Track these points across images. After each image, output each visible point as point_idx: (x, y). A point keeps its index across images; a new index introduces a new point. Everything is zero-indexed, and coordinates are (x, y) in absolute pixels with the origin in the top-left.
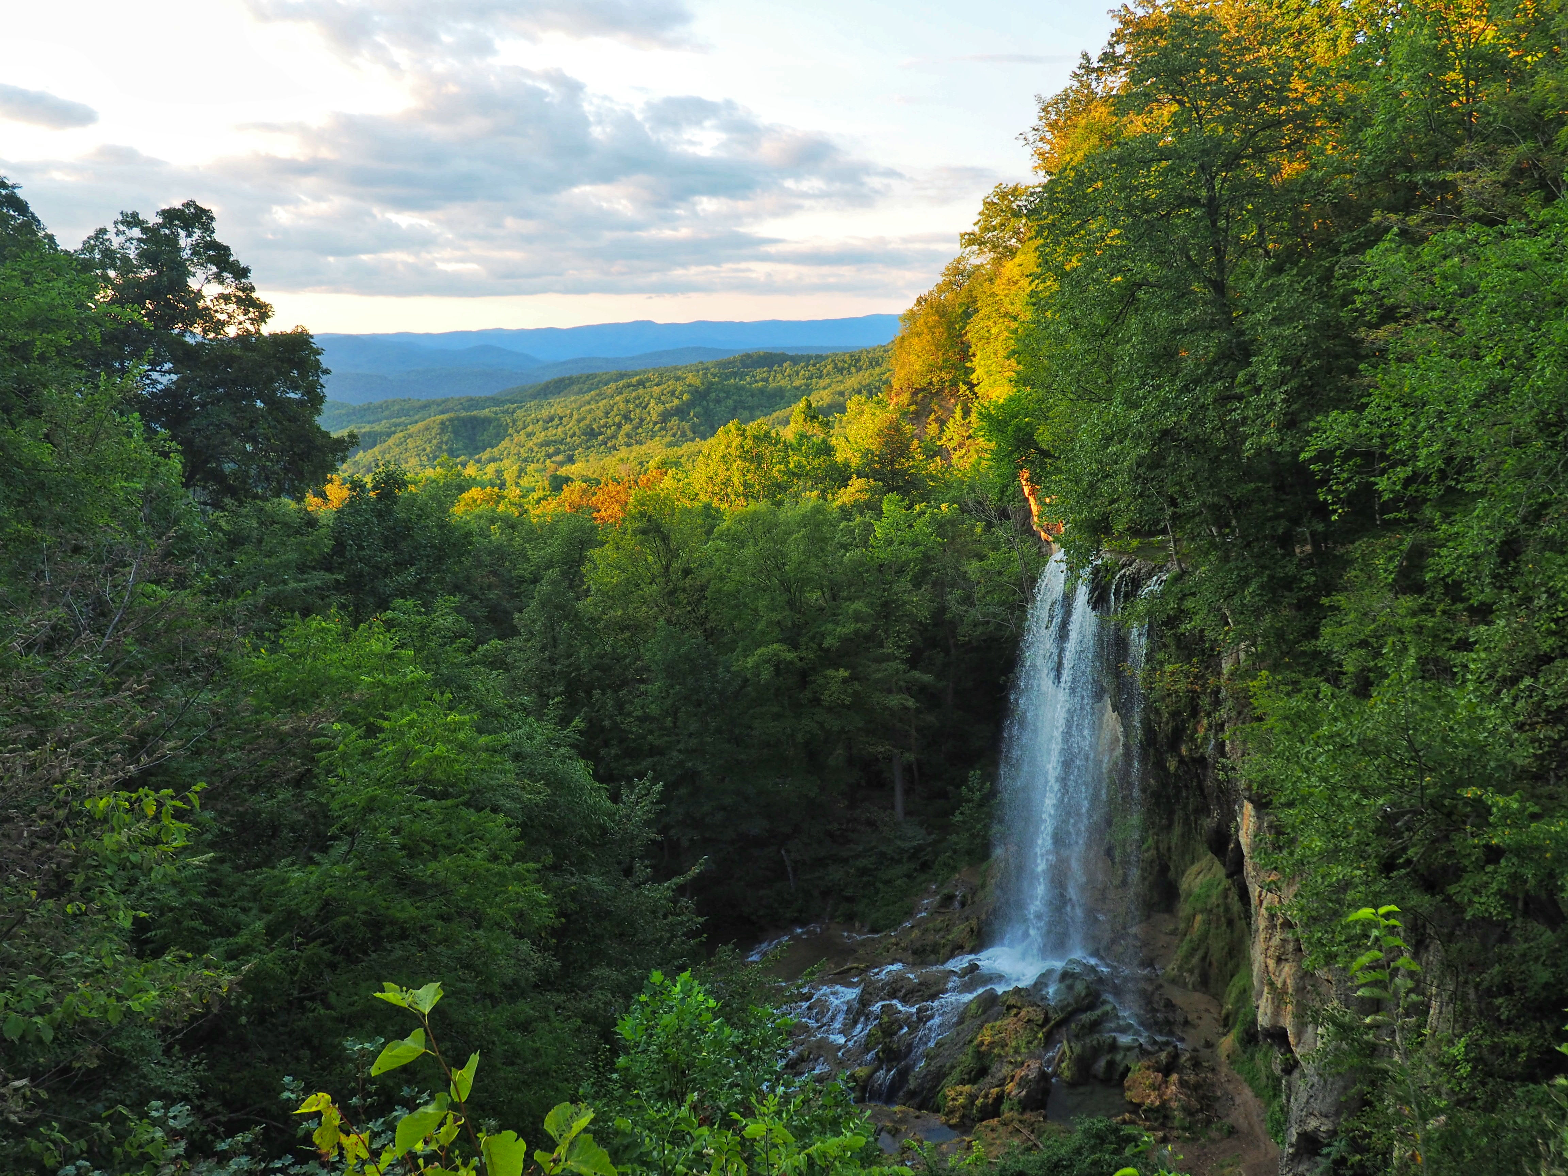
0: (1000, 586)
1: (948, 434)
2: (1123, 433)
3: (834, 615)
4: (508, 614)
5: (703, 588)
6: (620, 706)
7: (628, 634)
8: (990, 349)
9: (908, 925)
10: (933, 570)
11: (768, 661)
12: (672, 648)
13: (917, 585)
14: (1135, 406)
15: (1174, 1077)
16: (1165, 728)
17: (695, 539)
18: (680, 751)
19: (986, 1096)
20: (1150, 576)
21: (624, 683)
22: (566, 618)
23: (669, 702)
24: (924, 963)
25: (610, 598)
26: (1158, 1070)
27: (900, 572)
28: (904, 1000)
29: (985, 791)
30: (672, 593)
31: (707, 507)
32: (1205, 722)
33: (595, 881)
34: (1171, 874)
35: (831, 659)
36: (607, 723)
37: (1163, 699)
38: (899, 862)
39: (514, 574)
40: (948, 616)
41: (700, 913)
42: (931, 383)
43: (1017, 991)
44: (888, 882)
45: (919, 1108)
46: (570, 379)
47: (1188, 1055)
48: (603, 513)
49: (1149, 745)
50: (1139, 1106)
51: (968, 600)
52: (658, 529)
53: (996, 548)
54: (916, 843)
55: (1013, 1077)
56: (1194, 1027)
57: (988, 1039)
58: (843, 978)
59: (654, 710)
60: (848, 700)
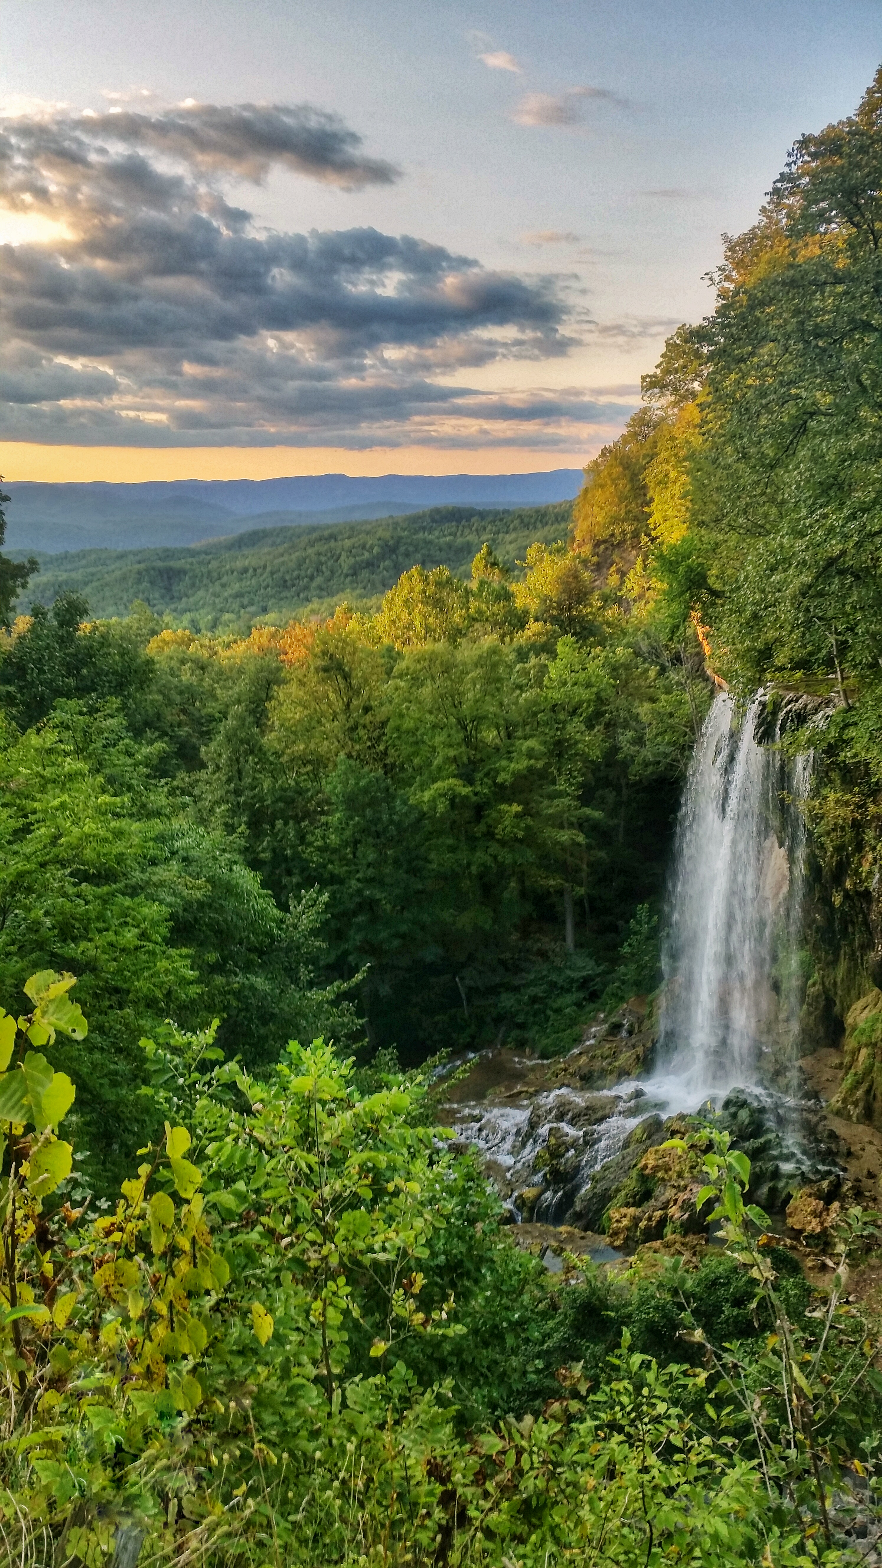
0: (671, 727)
1: (628, 585)
2: (786, 561)
3: (509, 752)
4: (196, 749)
5: (384, 724)
6: (302, 838)
7: (309, 768)
8: (667, 494)
9: (576, 1051)
10: (606, 712)
11: (444, 795)
12: (352, 782)
13: (590, 727)
14: (802, 535)
15: (836, 1205)
16: (828, 861)
17: (375, 677)
18: (358, 880)
19: (650, 1219)
20: (816, 710)
21: (307, 815)
22: (252, 752)
23: (348, 833)
24: (591, 1088)
25: (293, 733)
26: (819, 1198)
27: (574, 713)
28: (572, 1123)
29: (653, 924)
30: (353, 729)
31: (390, 649)
32: (870, 856)
33: (259, 982)
34: (837, 1009)
35: (503, 793)
36: (289, 852)
37: (828, 833)
38: (569, 991)
39: (204, 712)
40: (620, 756)
41: (359, 1015)
42: (612, 535)
43: (682, 1117)
44: (558, 1011)
45: (585, 1230)
46: (264, 531)
47: (850, 1184)
48: (290, 656)
49: (814, 881)
50: (801, 1232)
51: (639, 741)
52: (340, 668)
53: (668, 692)
54: (585, 973)
55: (676, 1201)
56: (858, 1158)
57: (651, 1163)
58: (512, 1100)
59: (333, 839)
60: (521, 834)
